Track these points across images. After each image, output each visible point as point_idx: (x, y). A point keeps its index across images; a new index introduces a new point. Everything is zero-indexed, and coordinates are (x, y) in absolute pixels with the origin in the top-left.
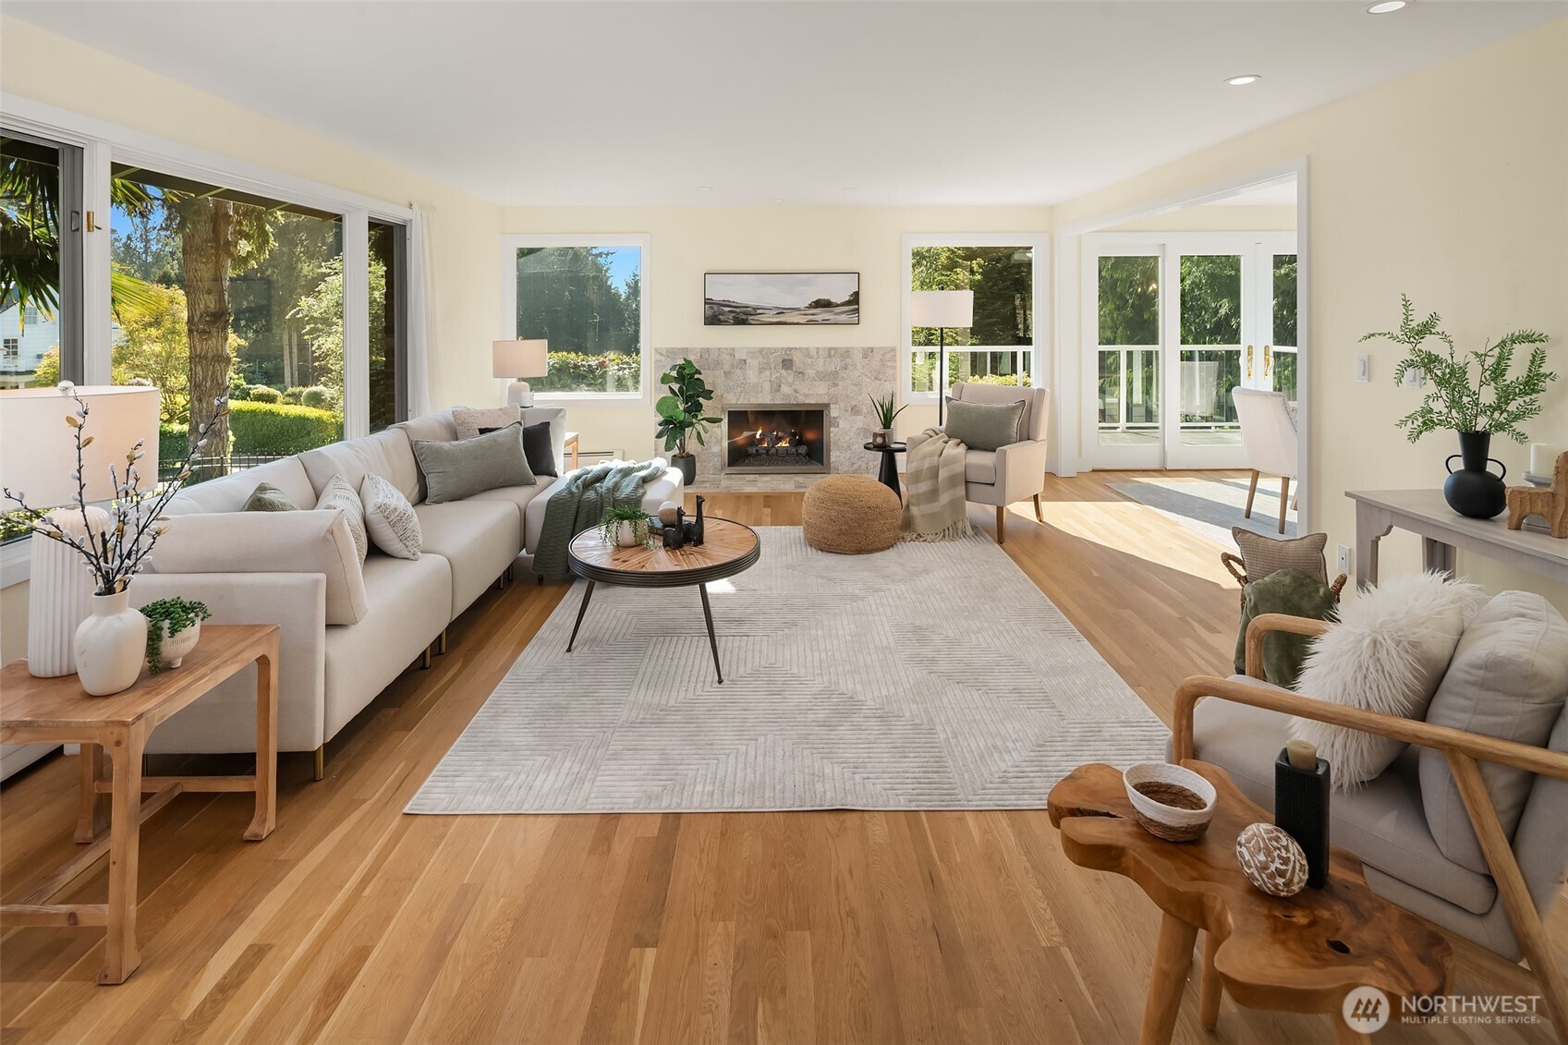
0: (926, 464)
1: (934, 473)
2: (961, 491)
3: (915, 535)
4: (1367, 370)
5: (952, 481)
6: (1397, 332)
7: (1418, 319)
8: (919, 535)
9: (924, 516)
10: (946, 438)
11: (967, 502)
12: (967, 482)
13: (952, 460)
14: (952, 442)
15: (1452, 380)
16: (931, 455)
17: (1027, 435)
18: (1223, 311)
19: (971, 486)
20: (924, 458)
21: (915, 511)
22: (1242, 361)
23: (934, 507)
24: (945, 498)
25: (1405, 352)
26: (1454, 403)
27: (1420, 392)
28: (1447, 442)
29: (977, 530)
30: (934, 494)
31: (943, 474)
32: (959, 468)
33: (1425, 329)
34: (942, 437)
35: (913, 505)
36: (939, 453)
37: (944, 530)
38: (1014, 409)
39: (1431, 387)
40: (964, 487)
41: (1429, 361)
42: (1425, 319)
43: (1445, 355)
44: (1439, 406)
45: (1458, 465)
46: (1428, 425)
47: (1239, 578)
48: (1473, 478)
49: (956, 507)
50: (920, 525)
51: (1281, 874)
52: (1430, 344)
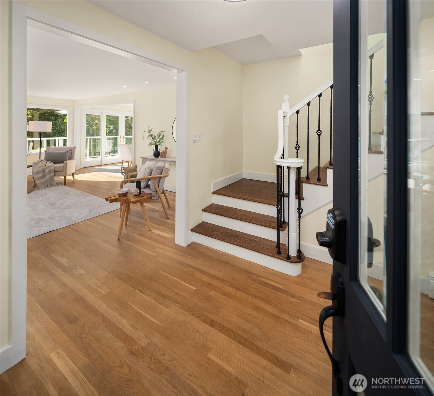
0: (41, 169)
1: (44, 171)
2: (53, 174)
3: (38, 188)
4: (143, 138)
5: (50, 172)
6: (148, 131)
7: (150, 129)
8: (39, 188)
9: (40, 183)
10: (46, 162)
11: (55, 177)
12: (54, 172)
13: (49, 167)
14: (48, 162)
15: (154, 138)
16: (42, 166)
17: (71, 158)
18: (111, 128)
19: (55, 172)
20: (40, 167)
21: (37, 182)
22: (119, 139)
23: (44, 180)
24: (47, 177)
25: (148, 134)
26: (154, 141)
27: (150, 140)
28: (153, 147)
29: (58, 184)
30: (44, 176)
31: (46, 171)
32: (52, 168)
33: (151, 131)
34: (45, 161)
35: (36, 180)
36: (45, 165)
37: (48, 185)
38: (67, 152)
39: (152, 139)
40: (54, 173)
41: (152, 135)
42: (151, 129)
43: (153, 135)
44: (153, 142)
45: (155, 150)
46: (151, 145)
47: (124, 175)
48: (156, 152)
49: (52, 179)
50: (39, 186)
51: (137, 192)
52: (152, 133)
